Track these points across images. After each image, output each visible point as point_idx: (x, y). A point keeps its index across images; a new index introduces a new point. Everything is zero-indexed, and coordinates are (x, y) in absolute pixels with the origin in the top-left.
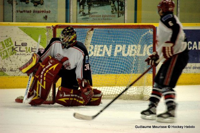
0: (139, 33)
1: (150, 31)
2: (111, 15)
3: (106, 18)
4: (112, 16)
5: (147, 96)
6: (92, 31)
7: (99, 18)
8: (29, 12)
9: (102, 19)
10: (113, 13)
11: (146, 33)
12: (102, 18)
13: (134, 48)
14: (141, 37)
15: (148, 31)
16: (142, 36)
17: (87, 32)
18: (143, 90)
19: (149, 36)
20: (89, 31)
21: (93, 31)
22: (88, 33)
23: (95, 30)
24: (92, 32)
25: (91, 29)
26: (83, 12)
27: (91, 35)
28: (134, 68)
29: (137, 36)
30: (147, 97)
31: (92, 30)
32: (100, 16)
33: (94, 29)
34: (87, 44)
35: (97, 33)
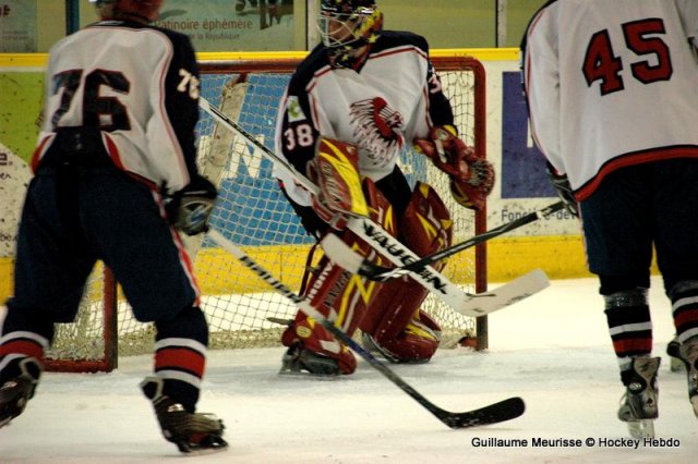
5: (452, 330)
6: (241, 84)
17: (224, 87)
18: (437, 307)
20: (230, 83)
21: (246, 84)
22: (229, 93)
23: (254, 80)
24: (241, 89)
25: (238, 75)
27: (238, 98)
30: (449, 333)
31: (242, 80)
33: (250, 75)
34: (224, 135)
35: (260, 91)
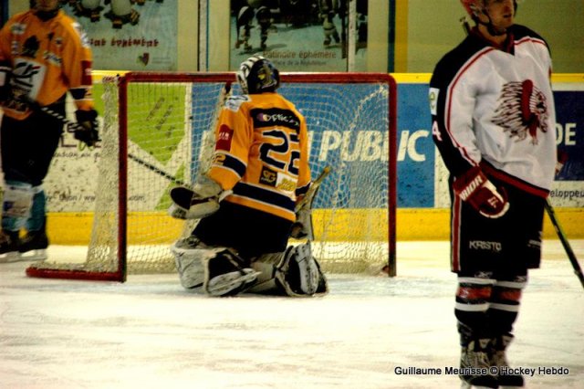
0: (353, 95)
1: (382, 88)
2: (325, 51)
3: (311, 60)
4: (326, 55)
7: (291, 59)
8: (99, 44)
9: (297, 64)
10: (329, 48)
11: (372, 95)
12: (297, 58)
13: (373, 138)
14: (360, 104)
15: (378, 88)
16: (362, 102)
19: (380, 103)
26: (246, 45)
28: (342, 187)
29: (350, 102)
32: (294, 55)
